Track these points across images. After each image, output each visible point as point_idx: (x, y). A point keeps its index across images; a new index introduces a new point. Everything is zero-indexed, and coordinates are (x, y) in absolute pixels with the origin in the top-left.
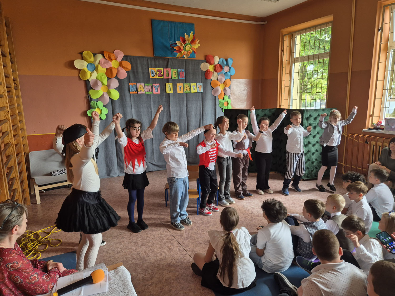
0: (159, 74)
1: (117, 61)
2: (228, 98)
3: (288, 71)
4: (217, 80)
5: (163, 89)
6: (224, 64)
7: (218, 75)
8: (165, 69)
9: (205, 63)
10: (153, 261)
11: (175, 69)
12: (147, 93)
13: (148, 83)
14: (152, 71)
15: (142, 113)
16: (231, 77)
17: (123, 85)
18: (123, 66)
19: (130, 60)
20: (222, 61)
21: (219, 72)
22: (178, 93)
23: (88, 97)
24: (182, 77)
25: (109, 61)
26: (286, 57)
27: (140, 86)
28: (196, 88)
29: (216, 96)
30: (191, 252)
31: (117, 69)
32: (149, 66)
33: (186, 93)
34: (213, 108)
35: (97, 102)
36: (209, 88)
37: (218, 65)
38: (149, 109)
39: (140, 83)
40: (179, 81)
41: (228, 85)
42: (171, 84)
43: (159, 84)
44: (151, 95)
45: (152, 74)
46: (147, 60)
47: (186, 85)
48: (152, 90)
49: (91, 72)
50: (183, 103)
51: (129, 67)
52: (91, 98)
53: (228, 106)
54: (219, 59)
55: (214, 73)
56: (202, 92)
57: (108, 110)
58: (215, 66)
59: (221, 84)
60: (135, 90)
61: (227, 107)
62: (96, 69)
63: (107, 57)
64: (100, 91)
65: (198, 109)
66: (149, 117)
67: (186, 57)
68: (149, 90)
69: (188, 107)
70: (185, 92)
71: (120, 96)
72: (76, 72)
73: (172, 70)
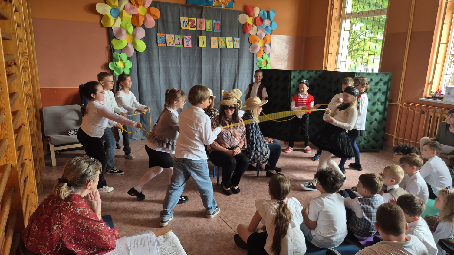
0: (191, 24)
1: (145, 7)
2: (267, 57)
3: (337, 29)
4: (257, 35)
5: (196, 42)
6: (265, 16)
7: (258, 29)
8: (198, 20)
9: (243, 15)
10: (190, 232)
11: (210, 19)
12: (177, 46)
13: (178, 35)
14: (184, 21)
15: (170, 69)
16: (272, 33)
17: (150, 35)
18: (152, 13)
19: (160, 6)
20: (263, 14)
21: (259, 26)
22: (212, 48)
23: (111, 47)
24: (217, 29)
25: (136, 7)
26: (336, 12)
27: (170, 38)
28: (232, 43)
29: (254, 54)
30: (231, 223)
31: (145, 16)
32: (181, 15)
33: (220, 48)
34: (250, 67)
35: (120, 54)
36: (247, 43)
37: (259, 18)
38: (179, 65)
39: (170, 34)
40: (213, 34)
41: (268, 42)
42: (204, 37)
43: (190, 37)
44: (182, 49)
45: (184, 23)
46: (178, 8)
47: (221, 39)
48: (182, 43)
49: (115, 18)
50: (217, 60)
51: (158, 14)
52: (114, 49)
53: (267, 65)
54: (260, 11)
55: (253, 26)
56: (239, 48)
57: (132, 63)
58: (255, 19)
59: (261, 39)
60: (164, 42)
61: (266, 67)
62: (120, 15)
63: (133, 2)
64: (125, 41)
65: (233, 67)
66: (178, 74)
67: (224, 6)
68: (180, 43)
69: (222, 64)
71: (146, 47)
72: (98, 17)
73: (206, 20)
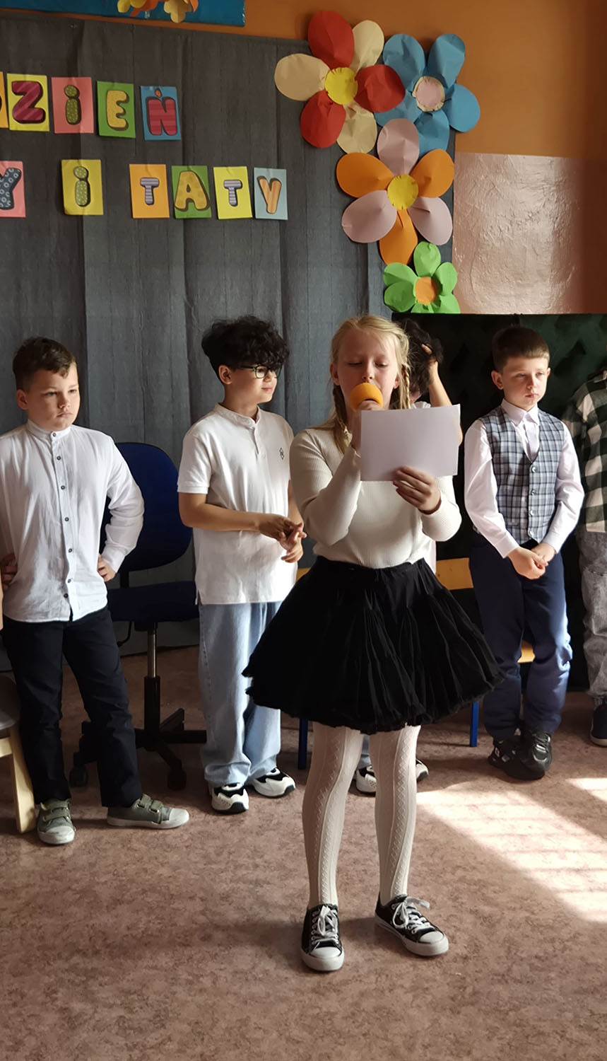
0: (19, 104)
2: (437, 259)
4: (375, 152)
5: (47, 191)
6: (413, 64)
7: (380, 128)
8: (59, 83)
9: (299, 59)
11: (122, 81)
16: (456, 144)
20: (401, 51)
21: (386, 108)
22: (139, 220)
24: (163, 128)
28: (244, 194)
29: (366, 244)
33: (185, 220)
36: (324, 195)
37: (381, 73)
40: (144, 152)
41: (440, 183)
42: (94, 167)
43: (19, 165)
47: (188, 179)
50: (167, 276)
53: (437, 302)
54: (386, 39)
55: (353, 112)
56: (286, 218)
58: (362, 77)
59: (398, 175)
70: (178, 215)
73: (102, 86)
